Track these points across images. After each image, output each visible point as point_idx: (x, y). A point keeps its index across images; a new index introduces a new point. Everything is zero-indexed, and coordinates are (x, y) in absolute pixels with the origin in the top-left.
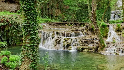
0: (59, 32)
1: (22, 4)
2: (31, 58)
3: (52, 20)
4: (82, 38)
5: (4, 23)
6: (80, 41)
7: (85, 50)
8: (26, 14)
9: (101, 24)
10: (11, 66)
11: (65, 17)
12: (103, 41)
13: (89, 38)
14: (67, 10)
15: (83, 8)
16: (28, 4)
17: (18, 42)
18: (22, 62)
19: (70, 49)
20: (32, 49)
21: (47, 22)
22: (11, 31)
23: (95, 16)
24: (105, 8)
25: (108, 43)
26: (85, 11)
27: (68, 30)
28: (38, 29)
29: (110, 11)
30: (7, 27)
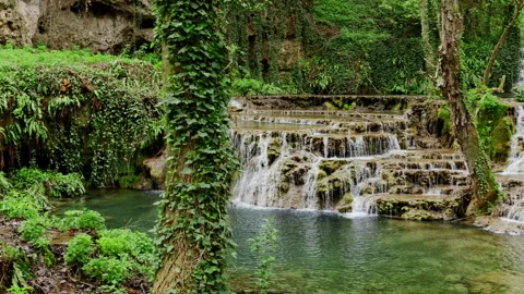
0: (301, 135)
1: (164, 16)
2: (201, 241)
3: (266, 86)
4: (398, 162)
5: (71, 98)
6: (387, 172)
7: (412, 213)
8: (180, 57)
9: (481, 102)
10: (109, 272)
11: (321, 71)
12: (491, 175)
13: (429, 162)
14: (328, 44)
15: (400, 36)
16: (187, 18)
17: (126, 174)
18: (165, 256)
19: (347, 206)
20: (205, 201)
21: (245, 94)
22: (98, 132)
23: (457, 67)
24: (493, 33)
25: (514, 184)
26: (409, 47)
27: (335, 127)
28: (227, 119)
29: (519, 45)
30: (83, 112)
